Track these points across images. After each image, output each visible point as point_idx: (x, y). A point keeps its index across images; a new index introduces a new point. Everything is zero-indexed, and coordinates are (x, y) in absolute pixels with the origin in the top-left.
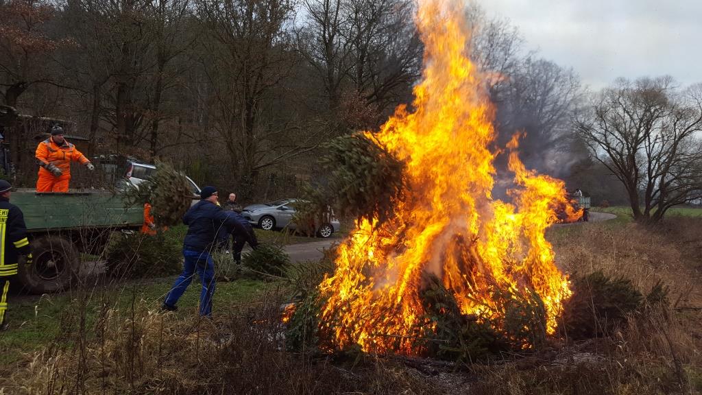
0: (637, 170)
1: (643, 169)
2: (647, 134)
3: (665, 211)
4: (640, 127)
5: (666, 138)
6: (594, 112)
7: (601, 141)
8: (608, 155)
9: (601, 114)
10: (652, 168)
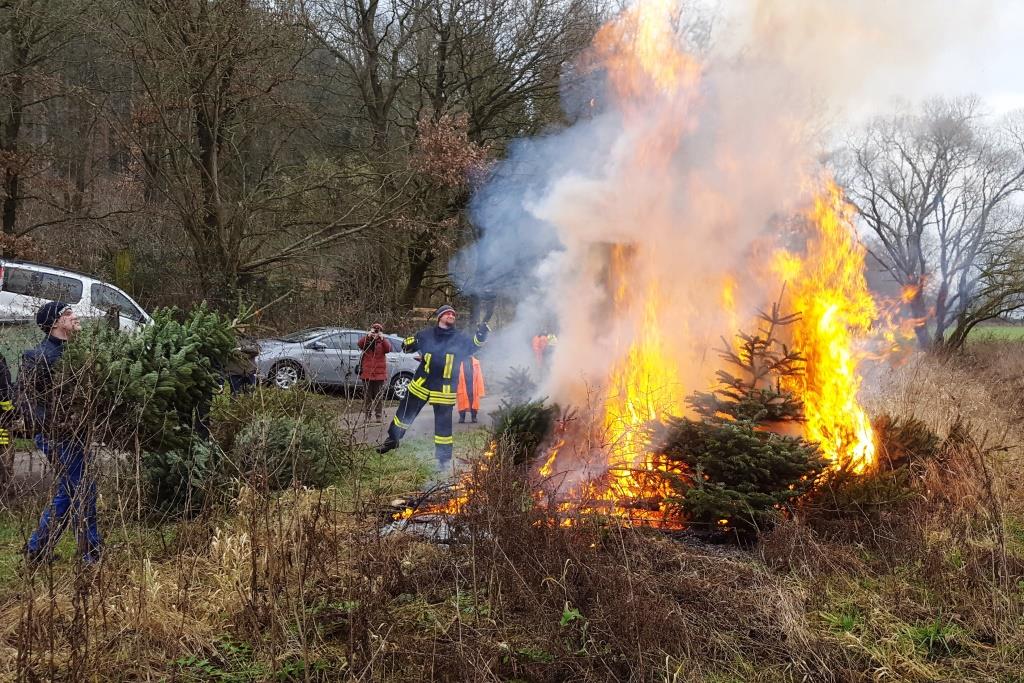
0: (923, 263)
1: (933, 261)
2: (939, 198)
3: (965, 335)
4: (929, 186)
5: (969, 205)
6: (855, 159)
7: (865, 211)
8: (876, 235)
9: (864, 162)
10: (947, 257)
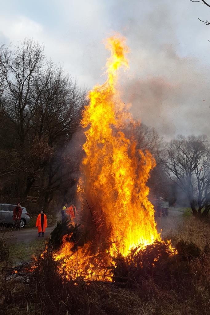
0: (192, 186)
1: (196, 186)
2: (196, 166)
3: (208, 211)
4: (192, 162)
5: (206, 168)
6: (168, 153)
7: (172, 169)
8: (176, 177)
9: (171, 154)
10: (200, 185)
